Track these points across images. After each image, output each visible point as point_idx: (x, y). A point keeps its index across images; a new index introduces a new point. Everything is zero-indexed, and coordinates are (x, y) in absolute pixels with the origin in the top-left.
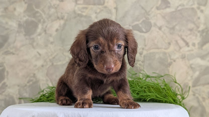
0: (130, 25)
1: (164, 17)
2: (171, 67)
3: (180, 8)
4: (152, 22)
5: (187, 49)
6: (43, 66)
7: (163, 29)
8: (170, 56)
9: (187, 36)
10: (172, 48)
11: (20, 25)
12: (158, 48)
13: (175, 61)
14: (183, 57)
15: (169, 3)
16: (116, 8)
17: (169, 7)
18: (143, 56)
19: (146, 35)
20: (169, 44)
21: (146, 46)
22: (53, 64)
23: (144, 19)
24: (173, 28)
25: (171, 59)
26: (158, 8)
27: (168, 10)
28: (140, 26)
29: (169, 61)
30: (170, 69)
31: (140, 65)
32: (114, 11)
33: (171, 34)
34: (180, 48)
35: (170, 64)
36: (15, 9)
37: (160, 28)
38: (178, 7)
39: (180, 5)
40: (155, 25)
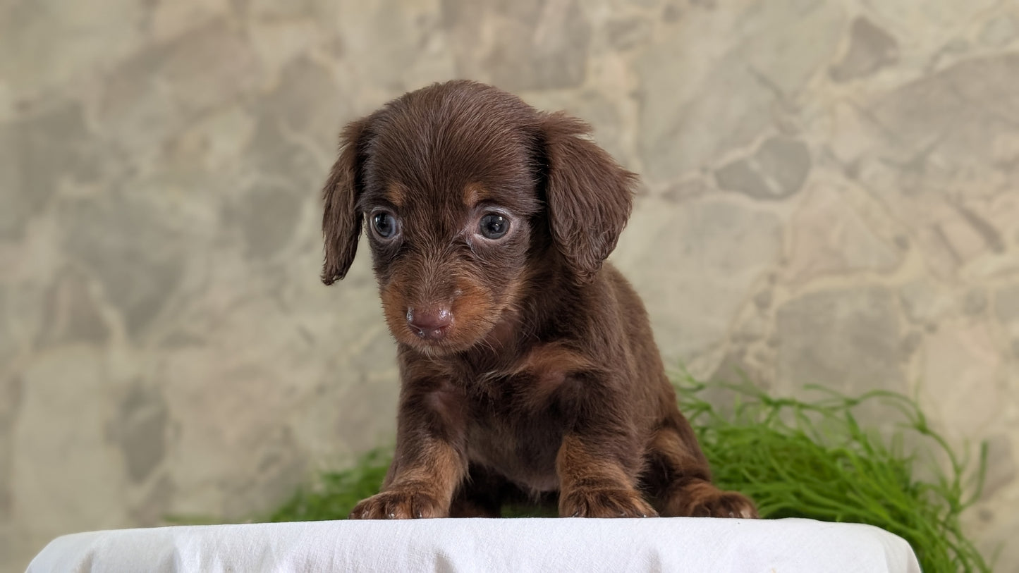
0: (704, 170)
1: (868, 115)
2: (915, 358)
3: (946, 62)
4: (813, 140)
5: (990, 263)
6: (321, 390)
7: (866, 173)
8: (907, 305)
9: (988, 199)
10: (915, 264)
11: (228, 215)
12: (844, 270)
13: (932, 328)
14: (975, 307)
15: (891, 42)
16: (639, 96)
17: (892, 62)
18: (771, 312)
19: (784, 211)
20: (902, 244)
21: (784, 262)
22: (363, 379)
23: (772, 132)
24: (917, 165)
25: (913, 321)
26: (836, 75)
27: (888, 79)
28: (755, 166)
29: (905, 329)
30: (912, 371)
31: (760, 357)
32: (628, 108)
33: (908, 192)
34: (958, 259)
35: (908, 346)
36: (205, 145)
37: (852, 171)
38: (936, 58)
39: (947, 49)
40: (828, 154)
